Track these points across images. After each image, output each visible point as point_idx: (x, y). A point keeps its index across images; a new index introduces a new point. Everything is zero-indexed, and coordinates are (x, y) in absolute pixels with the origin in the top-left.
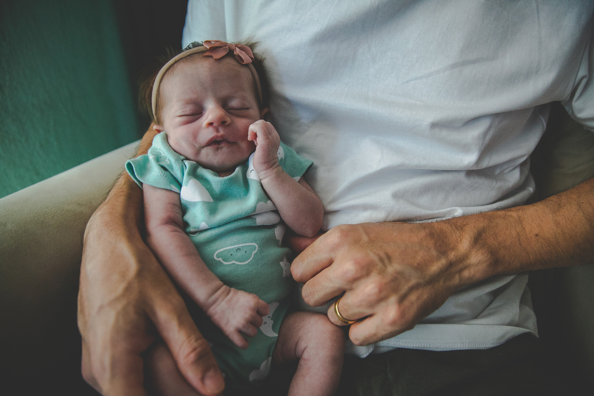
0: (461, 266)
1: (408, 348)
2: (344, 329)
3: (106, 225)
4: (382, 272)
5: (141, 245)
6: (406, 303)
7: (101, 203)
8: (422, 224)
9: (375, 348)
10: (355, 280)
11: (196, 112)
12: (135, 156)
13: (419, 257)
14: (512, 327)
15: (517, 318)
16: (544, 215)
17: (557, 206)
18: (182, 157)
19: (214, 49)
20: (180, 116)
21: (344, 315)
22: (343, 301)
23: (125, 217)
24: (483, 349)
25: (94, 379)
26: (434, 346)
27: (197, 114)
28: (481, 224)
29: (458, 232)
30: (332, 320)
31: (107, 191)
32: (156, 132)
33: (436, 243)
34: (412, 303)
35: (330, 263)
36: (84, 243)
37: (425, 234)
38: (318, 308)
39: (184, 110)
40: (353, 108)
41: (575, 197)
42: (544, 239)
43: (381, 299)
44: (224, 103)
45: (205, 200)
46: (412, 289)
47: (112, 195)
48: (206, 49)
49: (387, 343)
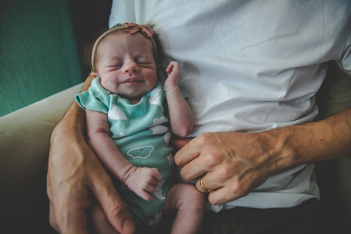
0: (277, 158)
1: (243, 206)
2: (205, 195)
3: (64, 133)
4: (229, 162)
5: (85, 145)
6: (243, 180)
7: (61, 120)
8: (254, 133)
9: (224, 206)
10: (213, 166)
11: (118, 64)
12: (81, 92)
13: (252, 153)
14: (305, 194)
15: (308, 189)
16: (326, 128)
17: (333, 122)
18: (109, 92)
19: (130, 28)
20: (109, 66)
21: (206, 186)
22: (206, 178)
23: (76, 128)
24: (288, 207)
25: (57, 225)
26: (259, 205)
27: (119, 66)
28: (289, 133)
29: (275, 138)
30: (199, 188)
31: (65, 113)
32: (94, 77)
33: (261, 145)
34: (247, 181)
35: (198, 155)
36: (51, 144)
37: (255, 139)
38: (190, 182)
39: (111, 63)
40: (212, 64)
41: (344, 117)
42: (326, 142)
43: (228, 177)
44: (135, 59)
45: (123, 119)
46: (247, 172)
47: (68, 115)
48: (125, 28)
49: (231, 203)
